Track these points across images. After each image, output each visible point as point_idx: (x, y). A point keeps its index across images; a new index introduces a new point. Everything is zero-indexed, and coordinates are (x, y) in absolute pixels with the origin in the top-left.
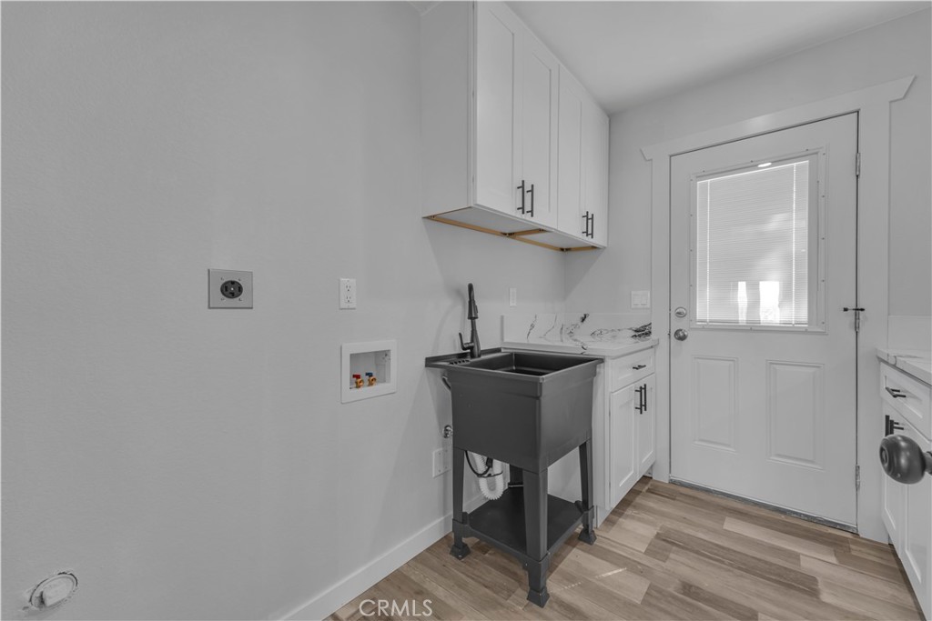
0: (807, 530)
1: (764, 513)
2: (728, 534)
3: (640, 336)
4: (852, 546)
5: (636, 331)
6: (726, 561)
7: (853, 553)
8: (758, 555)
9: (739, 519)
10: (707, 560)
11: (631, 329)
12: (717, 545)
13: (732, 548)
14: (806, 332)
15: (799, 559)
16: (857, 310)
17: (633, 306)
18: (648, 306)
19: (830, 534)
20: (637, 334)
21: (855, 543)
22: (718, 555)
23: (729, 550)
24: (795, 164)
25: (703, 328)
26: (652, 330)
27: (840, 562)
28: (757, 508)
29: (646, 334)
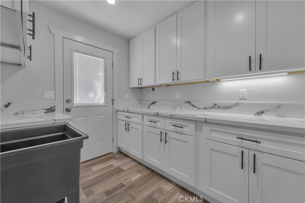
0: (106, 158)
1: (96, 160)
2: (97, 172)
3: (49, 112)
4: (115, 156)
5: (47, 110)
6: (105, 178)
7: (117, 157)
8: (107, 171)
9: (93, 166)
10: (101, 182)
11: (44, 109)
12: (98, 176)
13: (102, 174)
14: (104, 106)
15: (113, 165)
16: (113, 100)
17: (45, 98)
18: (53, 98)
19: (110, 156)
20: (48, 111)
21: (114, 155)
22: (101, 179)
23: (102, 175)
24: (101, 59)
25: (77, 107)
26: (56, 109)
27: (118, 160)
28: (93, 160)
29: (53, 111)
